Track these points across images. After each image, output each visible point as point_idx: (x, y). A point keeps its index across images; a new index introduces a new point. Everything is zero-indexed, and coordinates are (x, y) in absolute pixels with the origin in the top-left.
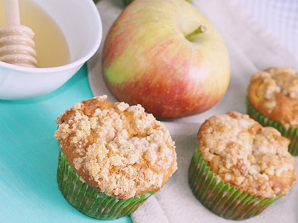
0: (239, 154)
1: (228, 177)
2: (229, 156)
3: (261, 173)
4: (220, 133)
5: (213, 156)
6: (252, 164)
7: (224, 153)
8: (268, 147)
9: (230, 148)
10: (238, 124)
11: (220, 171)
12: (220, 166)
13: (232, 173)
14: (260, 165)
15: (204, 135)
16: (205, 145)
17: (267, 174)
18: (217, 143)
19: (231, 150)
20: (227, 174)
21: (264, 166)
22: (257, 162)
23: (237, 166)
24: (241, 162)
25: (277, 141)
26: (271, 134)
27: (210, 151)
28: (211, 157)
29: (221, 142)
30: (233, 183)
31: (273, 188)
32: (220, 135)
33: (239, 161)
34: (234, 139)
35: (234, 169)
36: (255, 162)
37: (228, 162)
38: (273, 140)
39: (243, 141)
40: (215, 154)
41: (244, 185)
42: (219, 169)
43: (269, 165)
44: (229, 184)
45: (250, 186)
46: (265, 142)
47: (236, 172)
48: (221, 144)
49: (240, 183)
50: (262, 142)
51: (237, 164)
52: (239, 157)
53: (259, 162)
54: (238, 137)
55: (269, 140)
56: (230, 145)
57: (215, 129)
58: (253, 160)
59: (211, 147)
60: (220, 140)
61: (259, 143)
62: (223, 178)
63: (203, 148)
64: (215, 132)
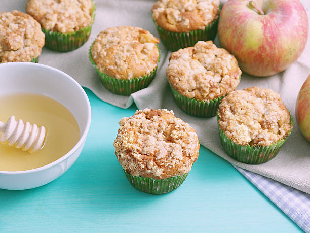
0: (205, 79)
1: (212, 96)
2: (202, 85)
3: (222, 76)
4: (183, 76)
5: (194, 92)
6: (213, 76)
7: (198, 86)
8: (209, 57)
9: (198, 80)
10: (184, 60)
11: (205, 97)
12: (202, 94)
13: (212, 92)
14: (217, 72)
15: (178, 86)
16: (183, 91)
17: (226, 75)
18: (189, 84)
19: (200, 81)
20: (210, 95)
21: (220, 71)
22: (214, 72)
23: (212, 87)
24: (212, 82)
25: (210, 50)
26: (203, 48)
27: (189, 91)
28: (193, 94)
29: (190, 81)
30: (217, 97)
31: (235, 78)
32: (185, 77)
33: (209, 83)
34: (193, 73)
35: (211, 90)
36: (214, 73)
37: (205, 89)
38: (207, 51)
39: (197, 68)
40: (193, 90)
41: (222, 92)
42: (203, 96)
43: (222, 68)
44: (215, 99)
45: (226, 90)
46: (205, 56)
47: (214, 89)
48: (192, 83)
49: (220, 93)
50: (203, 57)
51: (211, 86)
52: (208, 81)
53: (216, 71)
54: (192, 68)
55: (205, 53)
56: (196, 78)
57: (179, 77)
58: (211, 72)
59: (188, 89)
60: (188, 81)
61: (202, 59)
62: (210, 99)
63: (185, 93)
64: (181, 78)
